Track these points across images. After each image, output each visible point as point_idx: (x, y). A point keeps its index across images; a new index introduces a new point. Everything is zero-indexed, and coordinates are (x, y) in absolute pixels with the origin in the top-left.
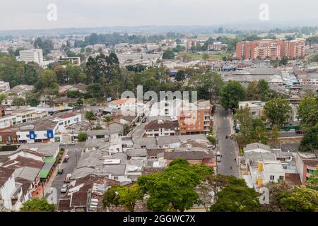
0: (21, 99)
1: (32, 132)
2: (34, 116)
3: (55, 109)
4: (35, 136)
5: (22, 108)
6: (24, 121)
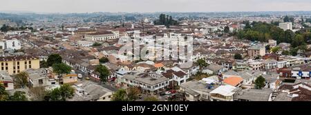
0: (287, 52)
1: (300, 72)
2: (296, 62)
3: (307, 59)
4: (302, 74)
5: (288, 56)
6: (291, 65)
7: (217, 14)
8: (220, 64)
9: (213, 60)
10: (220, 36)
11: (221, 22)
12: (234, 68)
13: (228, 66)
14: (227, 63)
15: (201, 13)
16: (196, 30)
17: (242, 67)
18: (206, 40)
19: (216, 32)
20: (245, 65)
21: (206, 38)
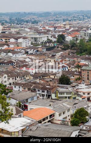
7: (55, 14)
8: (34, 91)
9: (24, 86)
10: (49, 49)
11: (55, 28)
12: (53, 96)
13: (45, 93)
14: (43, 89)
15: (29, 14)
16: (12, 40)
17: (65, 95)
18: (25, 56)
19: (44, 44)
20: (70, 93)
21: (27, 53)
